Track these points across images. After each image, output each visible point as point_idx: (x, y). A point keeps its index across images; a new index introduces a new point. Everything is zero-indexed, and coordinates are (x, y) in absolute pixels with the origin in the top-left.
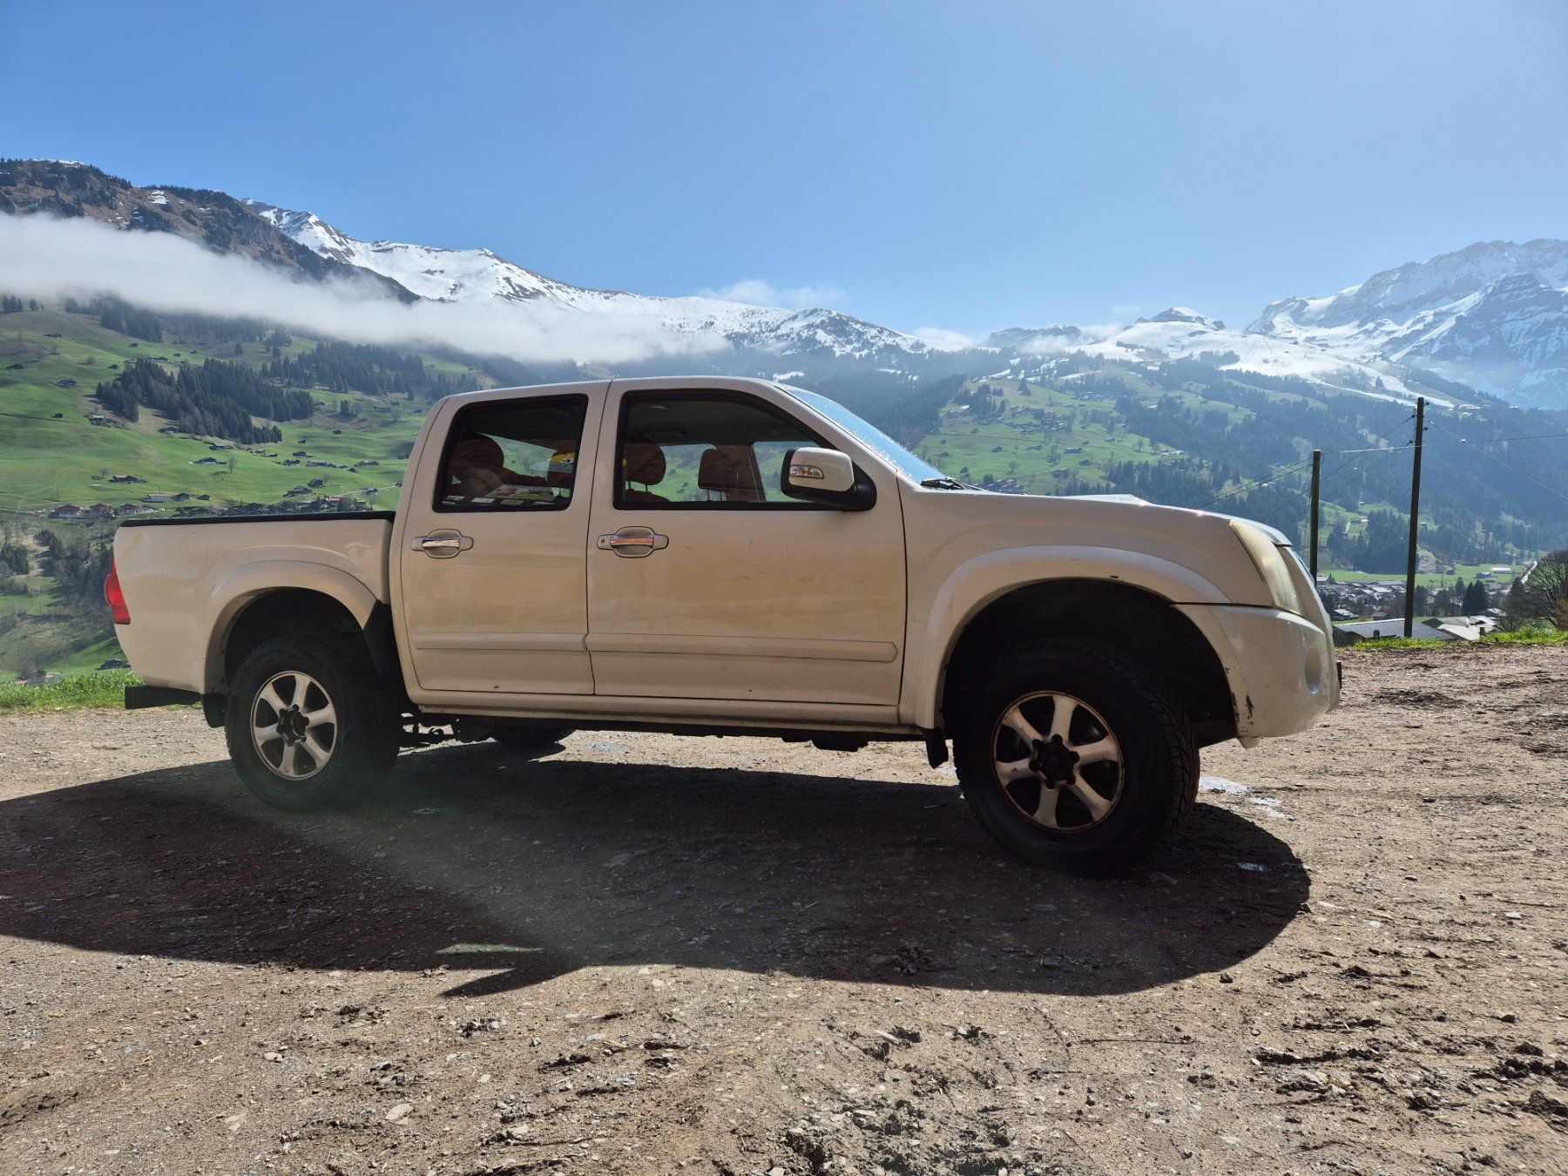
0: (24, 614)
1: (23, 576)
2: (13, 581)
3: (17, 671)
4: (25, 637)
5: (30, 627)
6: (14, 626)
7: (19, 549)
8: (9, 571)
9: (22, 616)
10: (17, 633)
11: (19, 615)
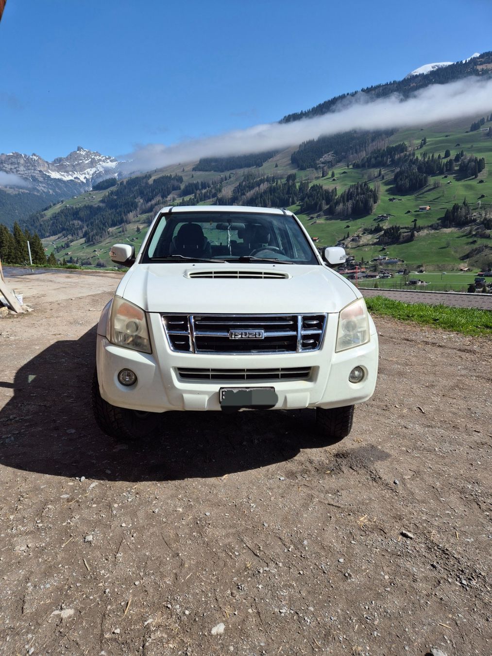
0: (487, 246)
1: (489, 231)
2: (485, 233)
3: (481, 268)
4: (486, 255)
5: (489, 251)
6: (482, 251)
7: (489, 219)
8: (484, 228)
9: (486, 247)
10: (484, 253)
11: (485, 246)
